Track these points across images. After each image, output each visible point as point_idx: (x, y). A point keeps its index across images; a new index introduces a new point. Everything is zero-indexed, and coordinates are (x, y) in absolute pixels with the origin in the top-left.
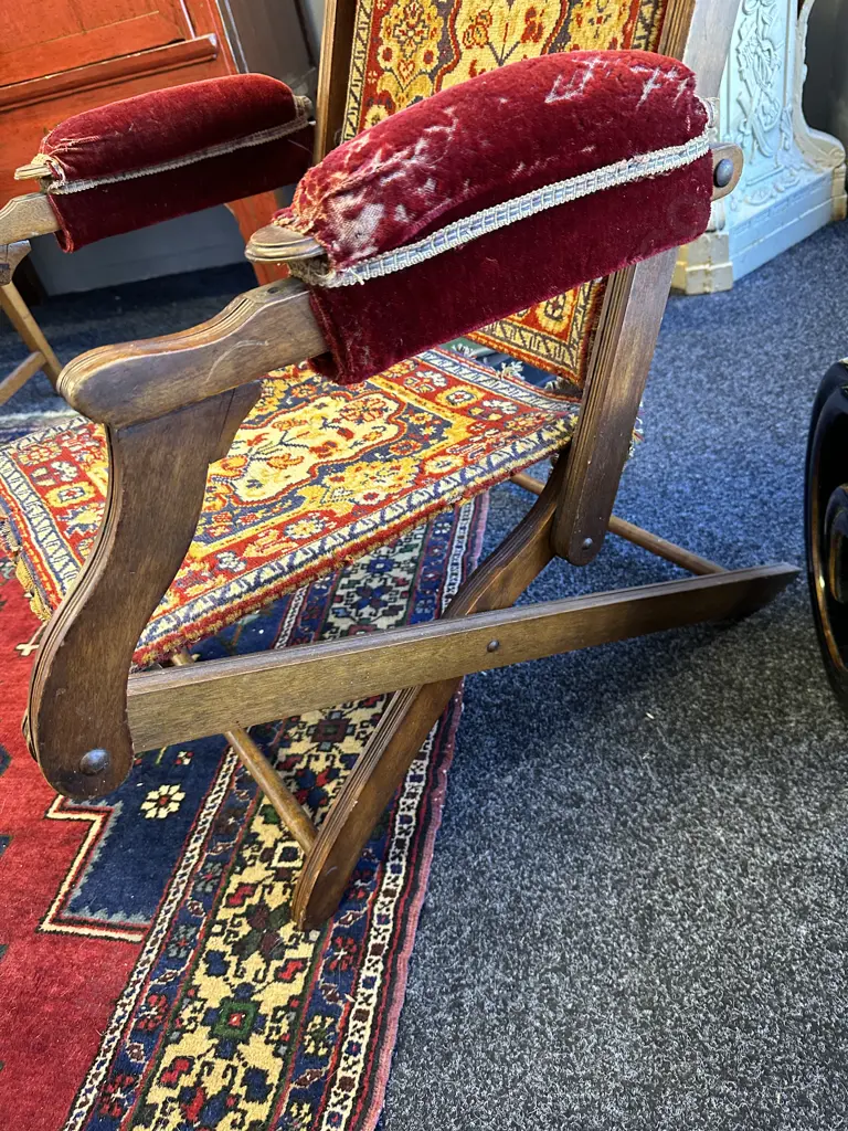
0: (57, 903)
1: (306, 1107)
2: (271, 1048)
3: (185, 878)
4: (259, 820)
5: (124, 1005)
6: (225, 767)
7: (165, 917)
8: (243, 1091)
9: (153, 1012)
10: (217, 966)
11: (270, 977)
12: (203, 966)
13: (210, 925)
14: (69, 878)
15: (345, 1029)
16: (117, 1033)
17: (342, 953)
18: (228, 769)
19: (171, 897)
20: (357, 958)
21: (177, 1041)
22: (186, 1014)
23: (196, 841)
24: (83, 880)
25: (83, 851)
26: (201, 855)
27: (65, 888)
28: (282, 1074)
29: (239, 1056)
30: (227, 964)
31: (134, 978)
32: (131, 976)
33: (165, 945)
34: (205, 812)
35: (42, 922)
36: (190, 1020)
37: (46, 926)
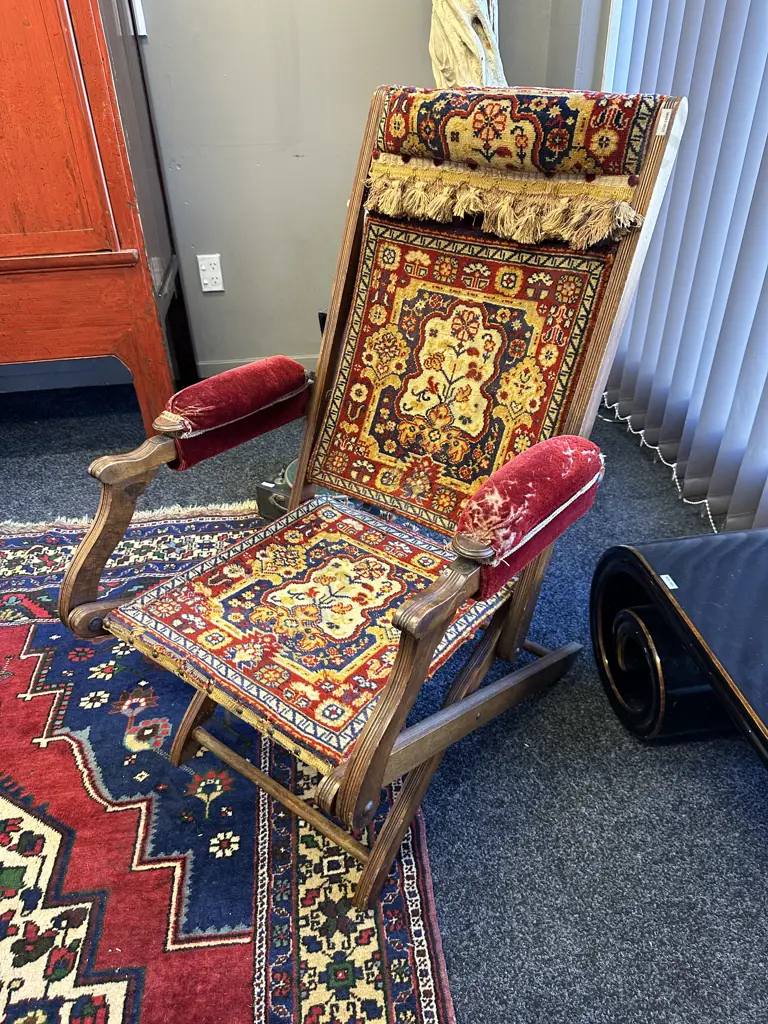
0: (171, 930)
1: (409, 1013)
2: (372, 985)
3: (265, 894)
4: (302, 847)
5: (258, 985)
6: (261, 814)
7: (261, 918)
8: (364, 1015)
9: (282, 984)
10: (313, 945)
11: (353, 944)
12: (303, 948)
13: (297, 920)
14: (173, 911)
15: (414, 963)
16: (262, 1003)
17: (394, 920)
18: (264, 815)
19: (260, 909)
20: (405, 920)
21: (307, 997)
22: (306, 979)
23: (262, 867)
24: (185, 910)
25: (175, 889)
26: (269, 876)
27: (172, 918)
28: (385, 999)
29: (353, 995)
30: (320, 943)
31: (257, 966)
32: (255, 965)
33: (270, 940)
34: (260, 847)
35: (165, 944)
36: (310, 983)
37: (170, 947)
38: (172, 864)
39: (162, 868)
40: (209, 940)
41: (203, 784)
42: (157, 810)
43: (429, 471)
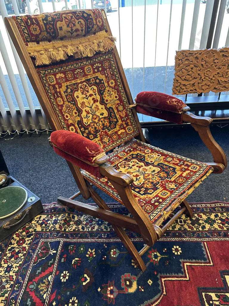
0: (207, 264)
1: (216, 209)
2: (211, 215)
3: (191, 239)
4: (175, 229)
5: (217, 240)
6: (165, 240)
7: (200, 240)
8: (218, 217)
9: (215, 234)
10: (204, 227)
11: (202, 219)
12: (205, 230)
13: (198, 231)
14: (201, 264)
15: (204, 207)
16: (221, 238)
17: (194, 210)
18: (165, 239)
19: (196, 240)
20: (194, 208)
21: (217, 229)
22: (213, 229)
23: (183, 239)
24: (200, 261)
25: (193, 264)
26: (186, 238)
27: (203, 264)
28: (213, 213)
29: (214, 219)
30: (203, 226)
31: (212, 240)
32: (212, 241)
33: (203, 237)
34: (177, 240)
35: (211, 266)
36: (213, 228)
37: (212, 264)
38: (185, 266)
39: (187, 270)
40: (208, 253)
41: (154, 259)
42: (165, 274)
43: (105, 134)
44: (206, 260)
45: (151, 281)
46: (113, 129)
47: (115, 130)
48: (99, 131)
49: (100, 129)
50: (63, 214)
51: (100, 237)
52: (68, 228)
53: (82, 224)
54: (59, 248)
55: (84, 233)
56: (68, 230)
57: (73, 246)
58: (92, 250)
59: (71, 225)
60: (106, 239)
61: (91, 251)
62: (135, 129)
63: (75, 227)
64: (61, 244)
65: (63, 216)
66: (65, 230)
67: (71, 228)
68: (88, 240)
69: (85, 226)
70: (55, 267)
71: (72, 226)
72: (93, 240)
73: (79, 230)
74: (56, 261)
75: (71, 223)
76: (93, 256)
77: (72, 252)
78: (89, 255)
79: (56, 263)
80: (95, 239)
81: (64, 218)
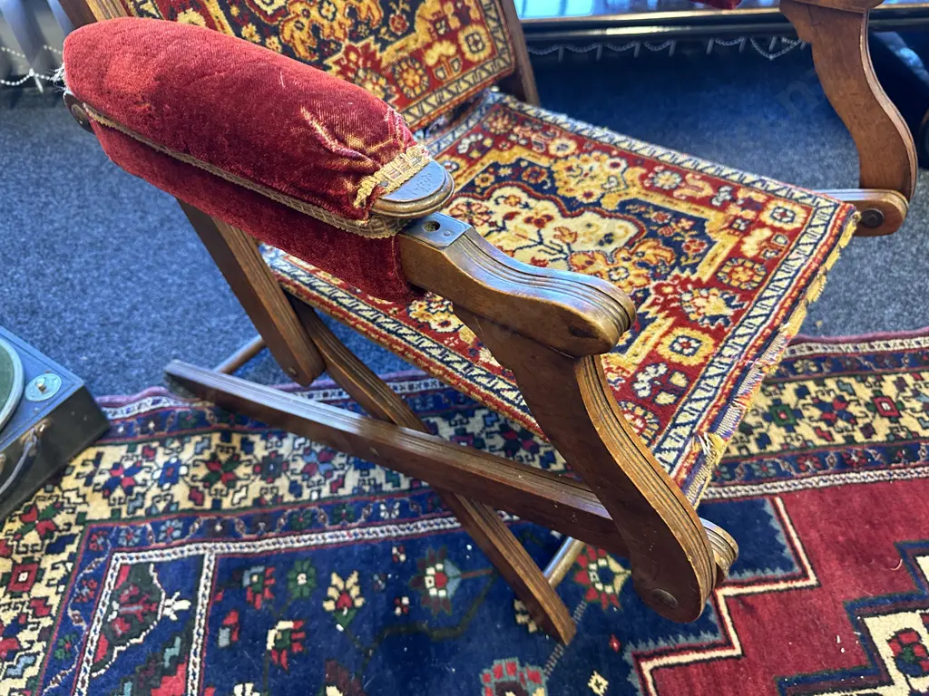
0: (795, 584)
1: (796, 366)
2: (783, 391)
3: (726, 489)
5: (817, 483)
7: (756, 490)
8: (808, 397)
9: (808, 463)
10: (764, 440)
12: (769, 448)
13: (745, 458)
14: (775, 587)
16: (831, 478)
19: (744, 493)
21: (811, 441)
22: (797, 444)
24: (769, 573)
25: (749, 590)
27: (782, 586)
28: (790, 382)
29: (797, 406)
30: (760, 434)
31: (801, 487)
32: (800, 490)
33: (770, 479)
35: (811, 587)
36: (799, 440)
37: (813, 580)
38: (722, 602)
39: (729, 614)
40: (792, 537)
41: (599, 586)
42: (651, 643)
44: (791, 566)
45: (601, 680)
46: (403, 36)
47: (413, 43)
48: (333, 46)
49: (339, 34)
50: (198, 438)
51: (374, 520)
52: (230, 496)
53: (289, 473)
54: (202, 589)
55: (302, 509)
56: (233, 504)
57: (261, 569)
58: (345, 579)
59: (239, 479)
60: (398, 524)
61: (341, 586)
62: (500, 40)
63: (258, 489)
64: (205, 570)
65: (200, 447)
66: (217, 504)
67: (243, 493)
68: (323, 538)
69: (303, 480)
70: (194, 674)
71: (244, 483)
72: (344, 536)
73: (277, 499)
74: (194, 646)
75: (242, 471)
76: (353, 602)
77: (259, 597)
78: (336, 604)
79: (195, 654)
80: (352, 532)
81: (206, 455)
